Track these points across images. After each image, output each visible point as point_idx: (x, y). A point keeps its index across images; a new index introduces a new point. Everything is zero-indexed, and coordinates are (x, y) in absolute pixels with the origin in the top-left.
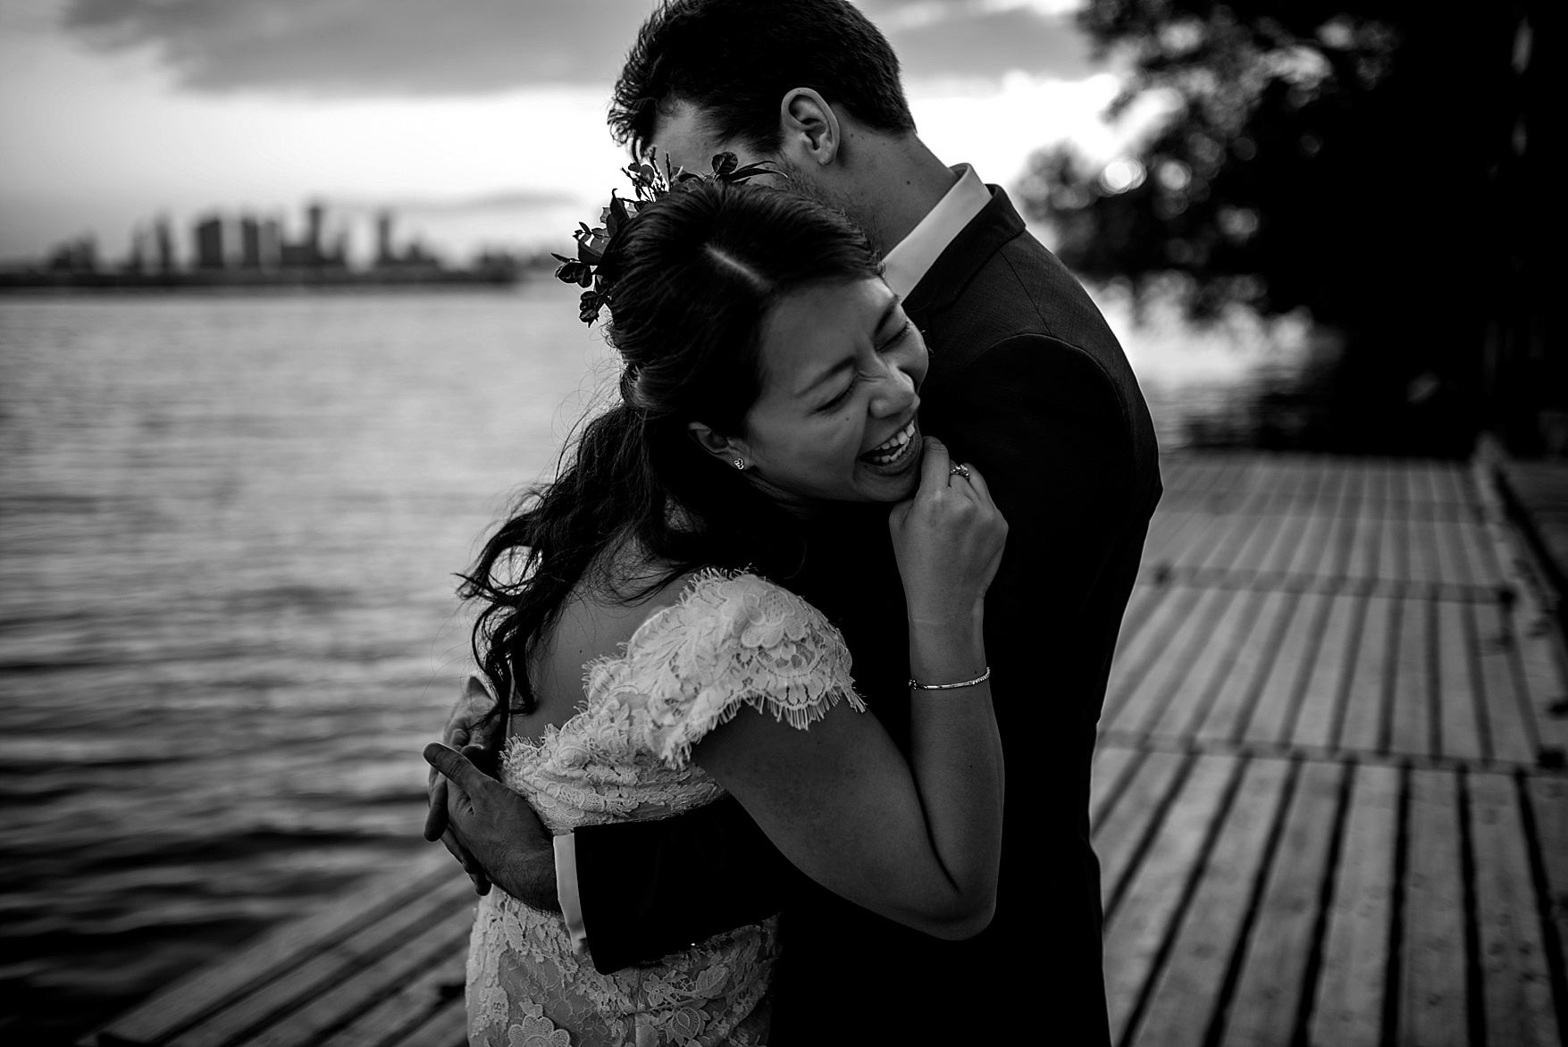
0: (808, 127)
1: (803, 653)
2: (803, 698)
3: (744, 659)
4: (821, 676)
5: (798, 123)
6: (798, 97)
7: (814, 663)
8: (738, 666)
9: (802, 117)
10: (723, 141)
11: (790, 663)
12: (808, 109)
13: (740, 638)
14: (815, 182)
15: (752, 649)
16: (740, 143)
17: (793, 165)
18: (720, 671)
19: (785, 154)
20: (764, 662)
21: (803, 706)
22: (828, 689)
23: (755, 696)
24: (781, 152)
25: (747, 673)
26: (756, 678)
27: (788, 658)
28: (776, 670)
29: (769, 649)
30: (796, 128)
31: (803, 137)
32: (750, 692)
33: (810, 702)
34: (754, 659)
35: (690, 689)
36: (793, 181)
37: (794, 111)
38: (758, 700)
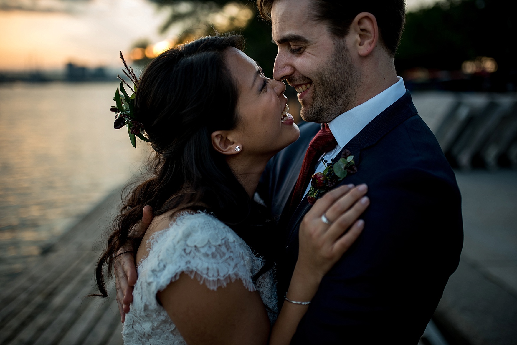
0: (362, 33)
1: (218, 253)
2: (216, 274)
3: (188, 251)
4: (228, 266)
5: (359, 30)
6: (367, 17)
7: (224, 258)
8: (184, 255)
9: (362, 27)
10: (318, 19)
11: (210, 256)
12: (367, 25)
13: (186, 241)
14: (352, 61)
15: (191, 247)
16: (327, 24)
17: (347, 48)
18: (175, 256)
19: (345, 41)
20: (197, 254)
21: (215, 279)
22: (231, 272)
23: (190, 270)
24: (344, 39)
25: (188, 258)
26: (192, 261)
27: (209, 253)
28: (203, 258)
29: (201, 247)
30: (356, 31)
31: (357, 37)
32: (188, 268)
33: (219, 277)
34: (192, 252)
35: (162, 265)
36: (343, 55)
37: (360, 23)
38: (192, 272)
